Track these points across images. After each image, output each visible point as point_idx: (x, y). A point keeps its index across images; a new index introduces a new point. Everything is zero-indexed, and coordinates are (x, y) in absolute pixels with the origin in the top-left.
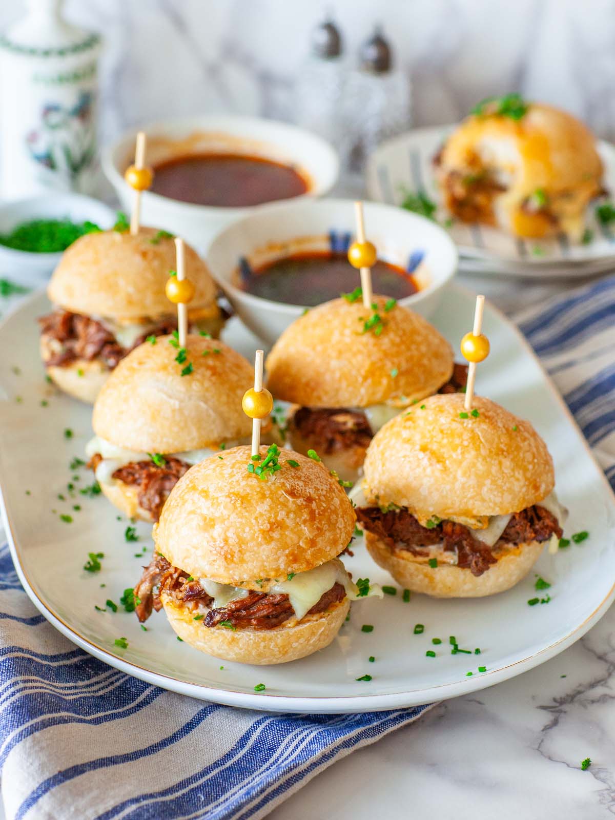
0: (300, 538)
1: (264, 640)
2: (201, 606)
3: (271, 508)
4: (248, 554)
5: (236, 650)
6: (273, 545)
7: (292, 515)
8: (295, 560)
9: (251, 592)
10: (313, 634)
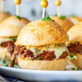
0: (58, 34)
1: (48, 63)
2: (29, 57)
3: (50, 27)
4: (44, 37)
5: (41, 66)
6: (51, 35)
7: (55, 29)
8: (57, 40)
9: (44, 51)
10: (61, 63)
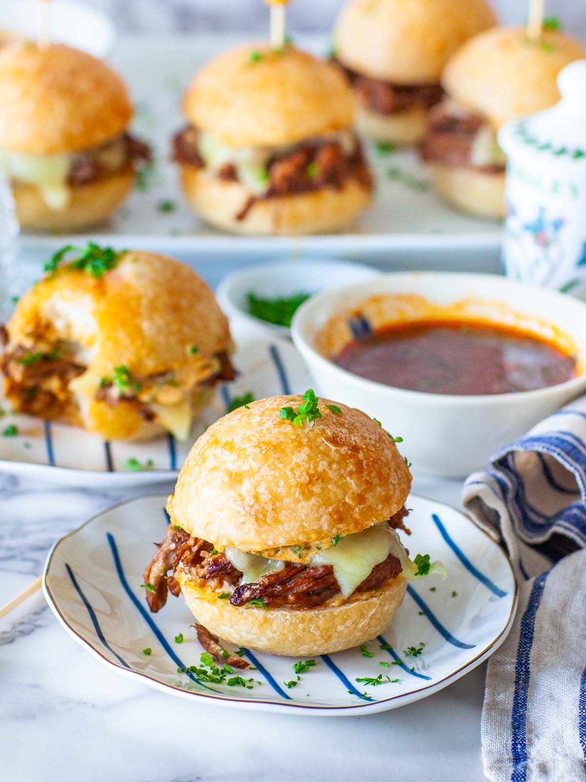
0: (345, 493)
1: (303, 620)
3: (310, 458)
4: (283, 512)
5: (270, 634)
6: (313, 501)
7: (335, 466)
8: (341, 520)
9: (288, 564)
10: (362, 615)
